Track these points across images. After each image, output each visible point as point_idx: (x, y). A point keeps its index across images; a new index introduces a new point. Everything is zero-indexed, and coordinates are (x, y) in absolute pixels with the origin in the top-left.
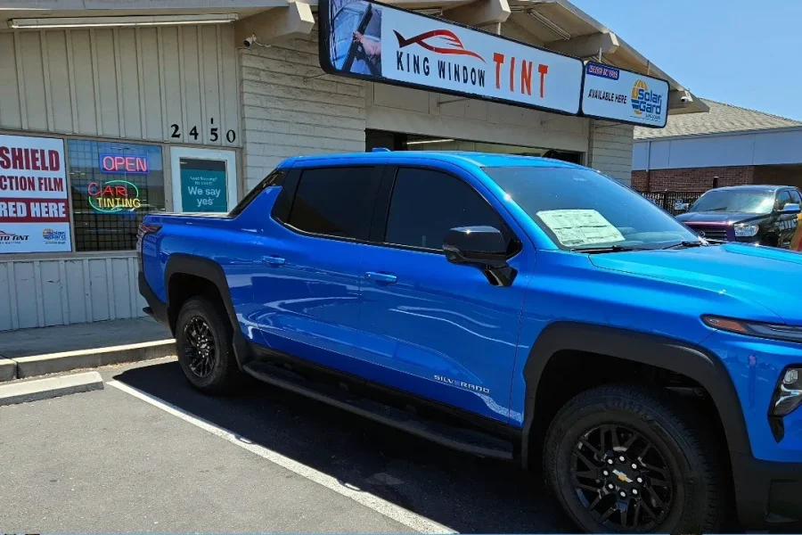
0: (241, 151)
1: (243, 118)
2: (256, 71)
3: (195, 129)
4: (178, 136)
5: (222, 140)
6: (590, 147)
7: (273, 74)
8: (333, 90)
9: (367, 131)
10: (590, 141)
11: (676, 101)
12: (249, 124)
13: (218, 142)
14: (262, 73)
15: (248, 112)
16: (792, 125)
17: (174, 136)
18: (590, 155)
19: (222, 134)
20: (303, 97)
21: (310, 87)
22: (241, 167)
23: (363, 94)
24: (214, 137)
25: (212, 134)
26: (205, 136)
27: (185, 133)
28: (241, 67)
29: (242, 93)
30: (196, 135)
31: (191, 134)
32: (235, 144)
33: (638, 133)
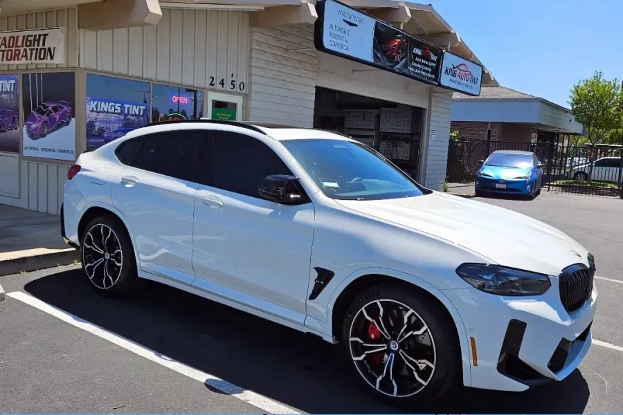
0: (246, 97)
1: (251, 75)
2: (259, 43)
3: (223, 80)
4: (213, 85)
5: (237, 89)
6: (430, 106)
7: (269, 46)
8: (299, 58)
9: (317, 88)
10: (430, 101)
11: (486, 79)
12: (254, 79)
13: (235, 89)
14: (263, 45)
15: (254, 71)
16: (527, 97)
17: (211, 84)
18: (430, 111)
19: (237, 84)
20: (284, 62)
21: (287, 56)
22: (245, 108)
23: (315, 62)
24: (232, 86)
25: (232, 84)
26: (228, 86)
27: (217, 82)
28: (252, 40)
29: (251, 58)
30: (223, 84)
31: (220, 84)
32: (244, 91)
33: (456, 95)
